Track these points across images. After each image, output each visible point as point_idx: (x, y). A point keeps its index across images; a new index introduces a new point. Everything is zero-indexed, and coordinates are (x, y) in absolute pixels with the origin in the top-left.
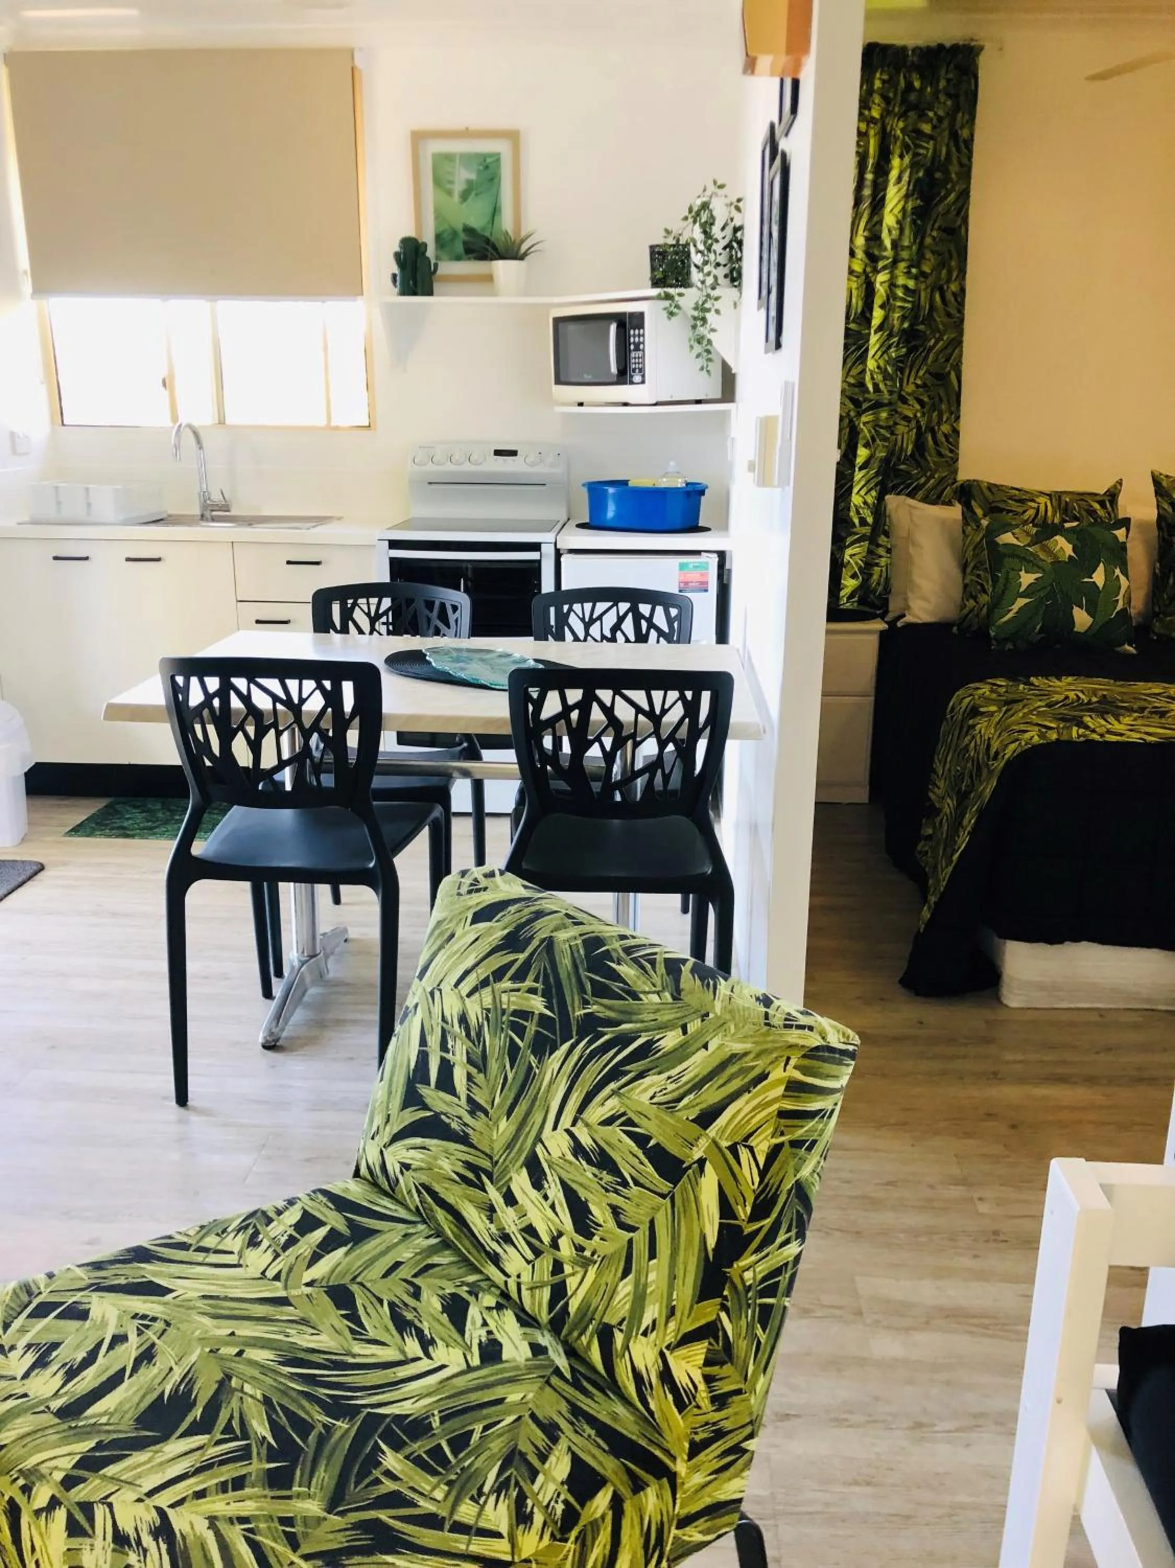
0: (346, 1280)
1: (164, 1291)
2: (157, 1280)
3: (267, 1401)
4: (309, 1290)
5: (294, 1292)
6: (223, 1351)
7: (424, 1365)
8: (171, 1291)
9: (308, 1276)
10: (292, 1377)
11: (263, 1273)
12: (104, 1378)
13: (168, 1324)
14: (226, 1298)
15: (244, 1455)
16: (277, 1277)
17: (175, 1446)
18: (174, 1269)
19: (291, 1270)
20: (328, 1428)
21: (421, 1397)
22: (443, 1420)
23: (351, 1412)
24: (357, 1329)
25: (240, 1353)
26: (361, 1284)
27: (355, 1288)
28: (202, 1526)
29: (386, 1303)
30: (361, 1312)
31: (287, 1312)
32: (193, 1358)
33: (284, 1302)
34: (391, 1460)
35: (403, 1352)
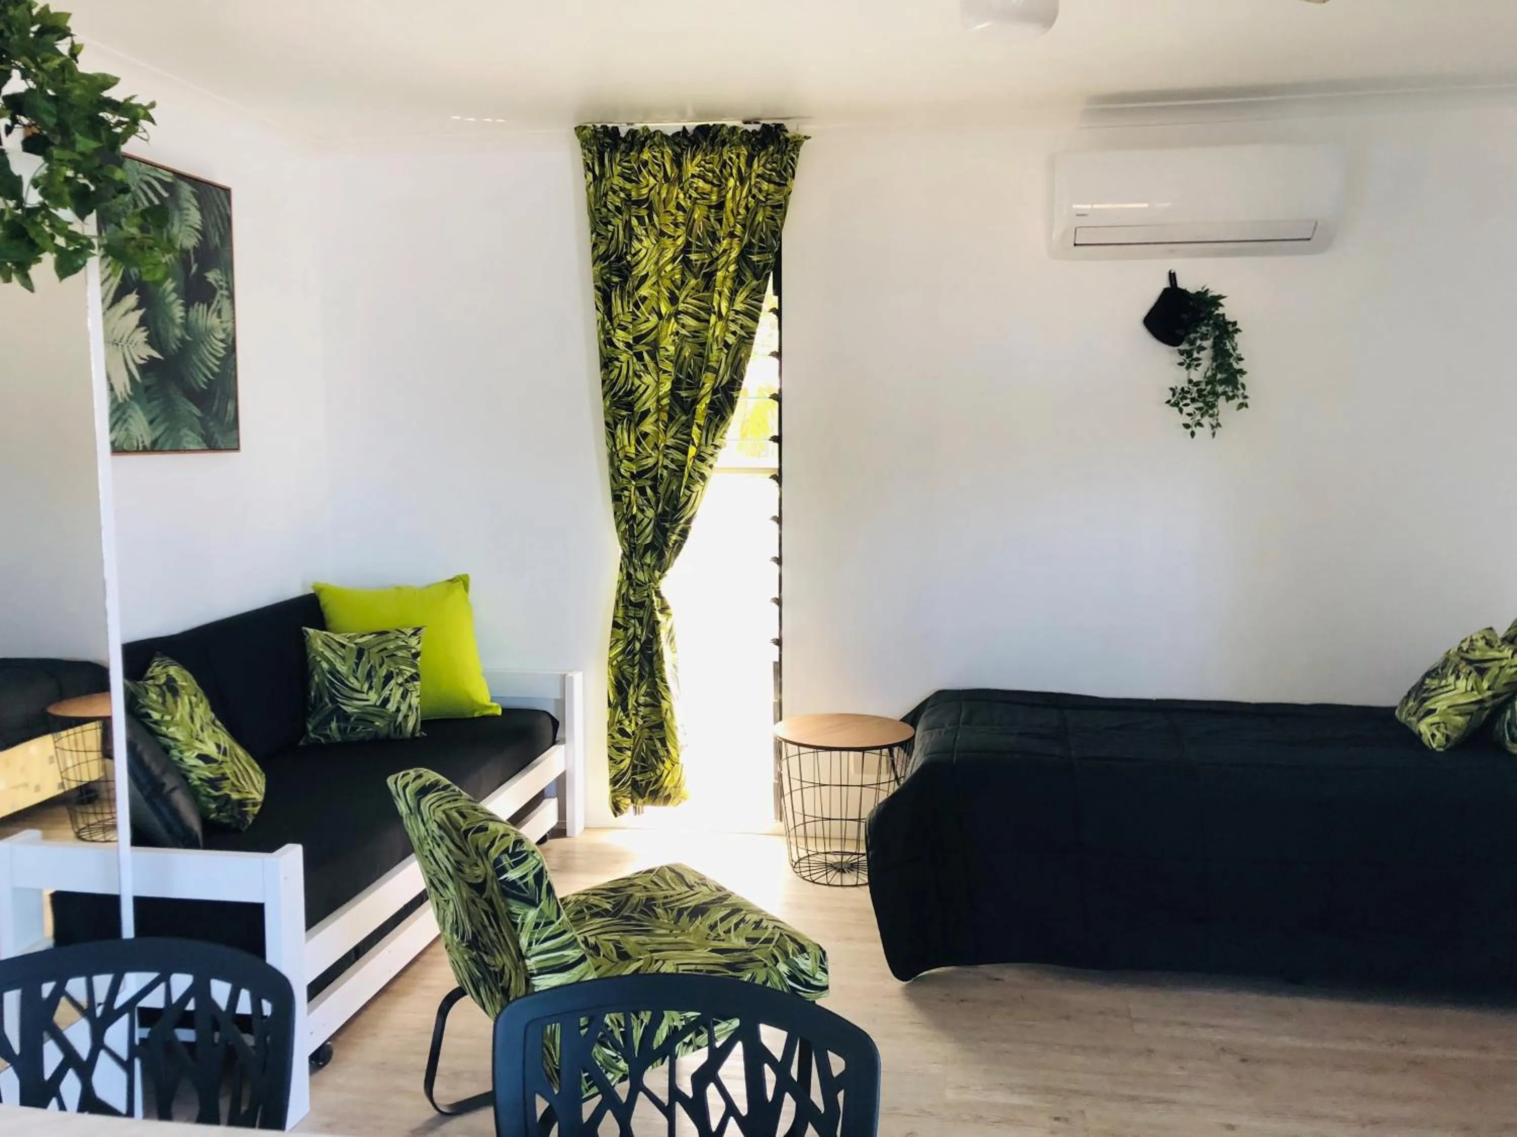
0: (621, 963)
1: (713, 951)
2: (718, 955)
3: (658, 918)
4: (640, 957)
5: (648, 955)
6: (678, 932)
7: (587, 935)
8: (710, 951)
9: (641, 963)
10: (647, 926)
11: (664, 963)
12: (728, 920)
13: (707, 939)
14: (681, 950)
15: (664, 904)
16: (657, 961)
17: (693, 904)
18: (712, 961)
19: (650, 964)
20: (632, 912)
21: (591, 924)
22: (585, 918)
23: (623, 917)
24: (617, 944)
25: (671, 931)
26: (613, 962)
27: (616, 959)
28: (676, 888)
29: (602, 954)
30: (614, 951)
31: (649, 947)
32: (692, 928)
33: (652, 952)
34: (608, 907)
35: (597, 938)
